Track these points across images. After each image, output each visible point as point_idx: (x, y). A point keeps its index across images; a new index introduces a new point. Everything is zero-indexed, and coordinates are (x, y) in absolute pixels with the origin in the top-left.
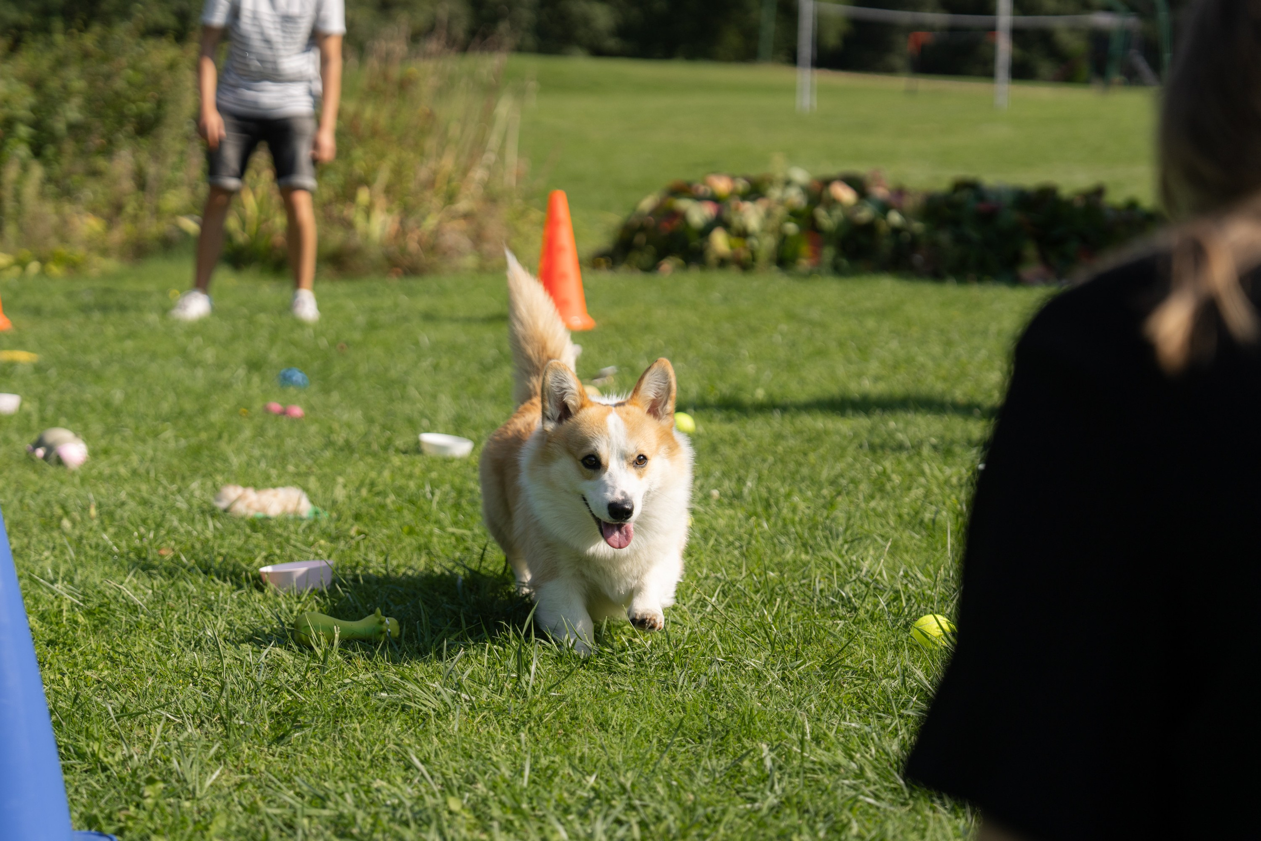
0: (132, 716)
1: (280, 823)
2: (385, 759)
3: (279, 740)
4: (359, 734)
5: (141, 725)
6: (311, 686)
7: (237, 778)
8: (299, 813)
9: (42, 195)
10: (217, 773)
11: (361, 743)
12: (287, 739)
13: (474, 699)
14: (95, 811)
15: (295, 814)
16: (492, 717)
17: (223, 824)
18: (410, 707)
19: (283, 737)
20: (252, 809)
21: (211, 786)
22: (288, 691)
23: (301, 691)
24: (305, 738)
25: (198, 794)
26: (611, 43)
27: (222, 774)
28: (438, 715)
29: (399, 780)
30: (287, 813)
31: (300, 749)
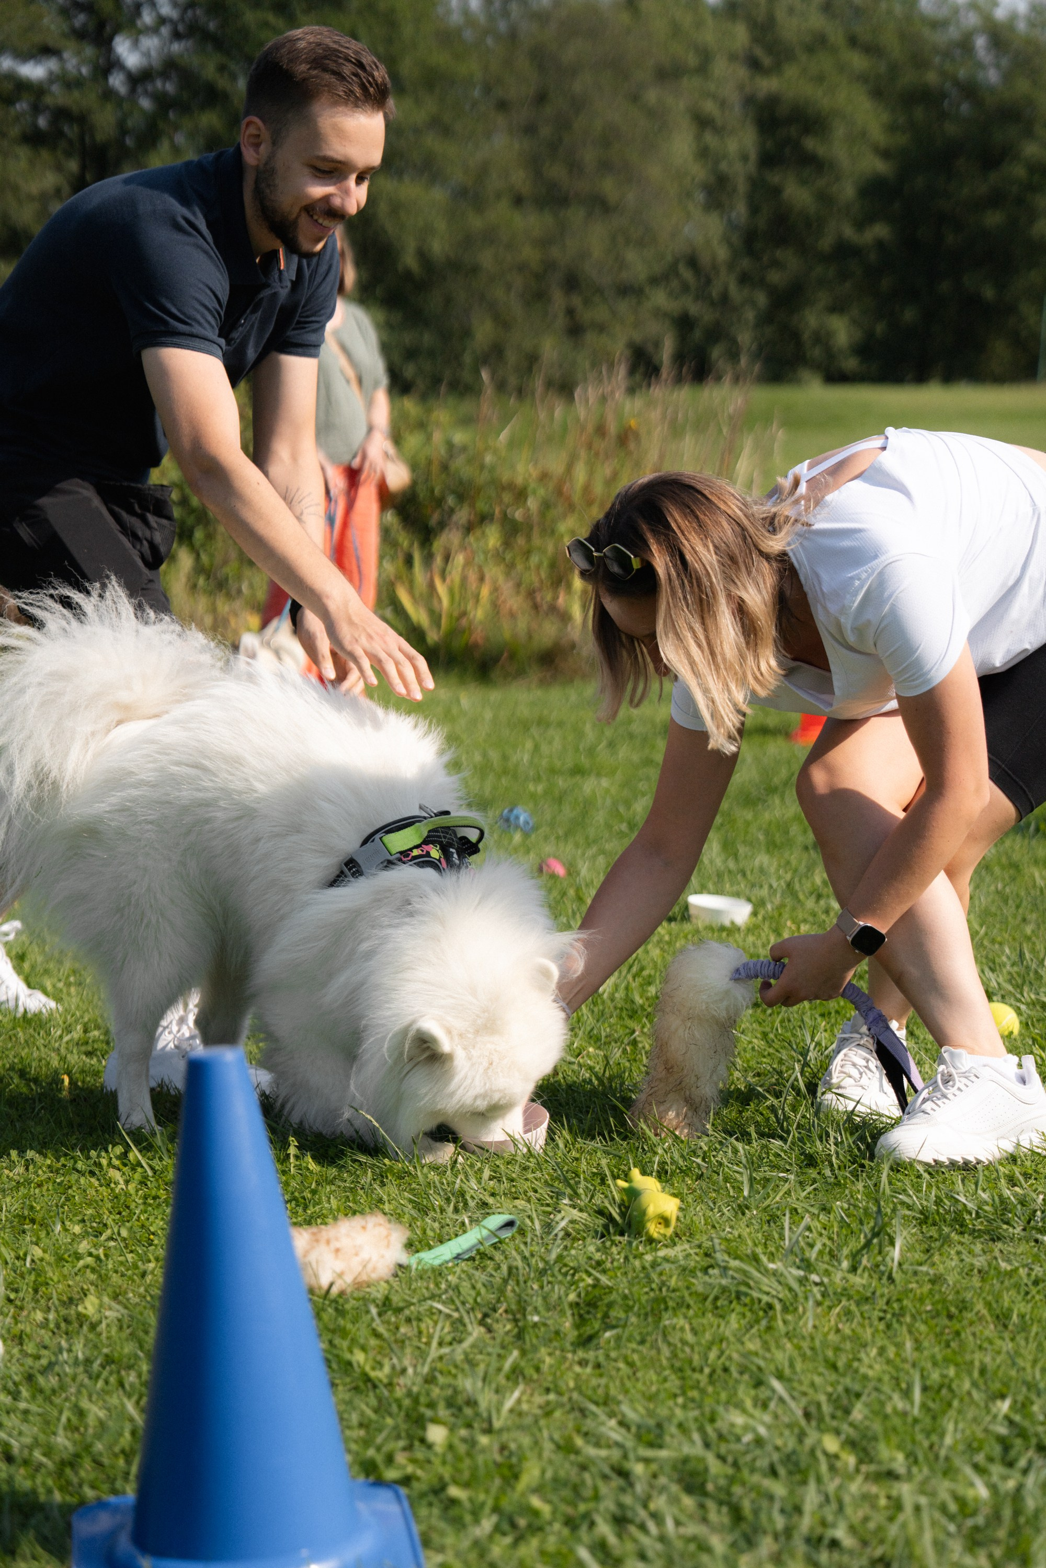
0: (399, 1310)
1: (607, 1470)
2: (726, 1370)
3: (586, 1341)
4: (689, 1337)
5: (409, 1320)
6: (615, 1264)
7: (539, 1399)
8: (631, 1456)
9: (193, 587)
10: (516, 1394)
11: (692, 1348)
12: (595, 1342)
13: (826, 1280)
14: (371, 1452)
15: (625, 1456)
16: (853, 1307)
17: (536, 1472)
18: (746, 1295)
19: (590, 1338)
20: (566, 1448)
21: (511, 1411)
22: (587, 1272)
23: (604, 1272)
24: (618, 1338)
25: (497, 1424)
26: (851, 364)
27: (523, 1393)
28: (785, 1309)
29: (748, 1403)
30: (616, 1454)
31: (613, 1354)
